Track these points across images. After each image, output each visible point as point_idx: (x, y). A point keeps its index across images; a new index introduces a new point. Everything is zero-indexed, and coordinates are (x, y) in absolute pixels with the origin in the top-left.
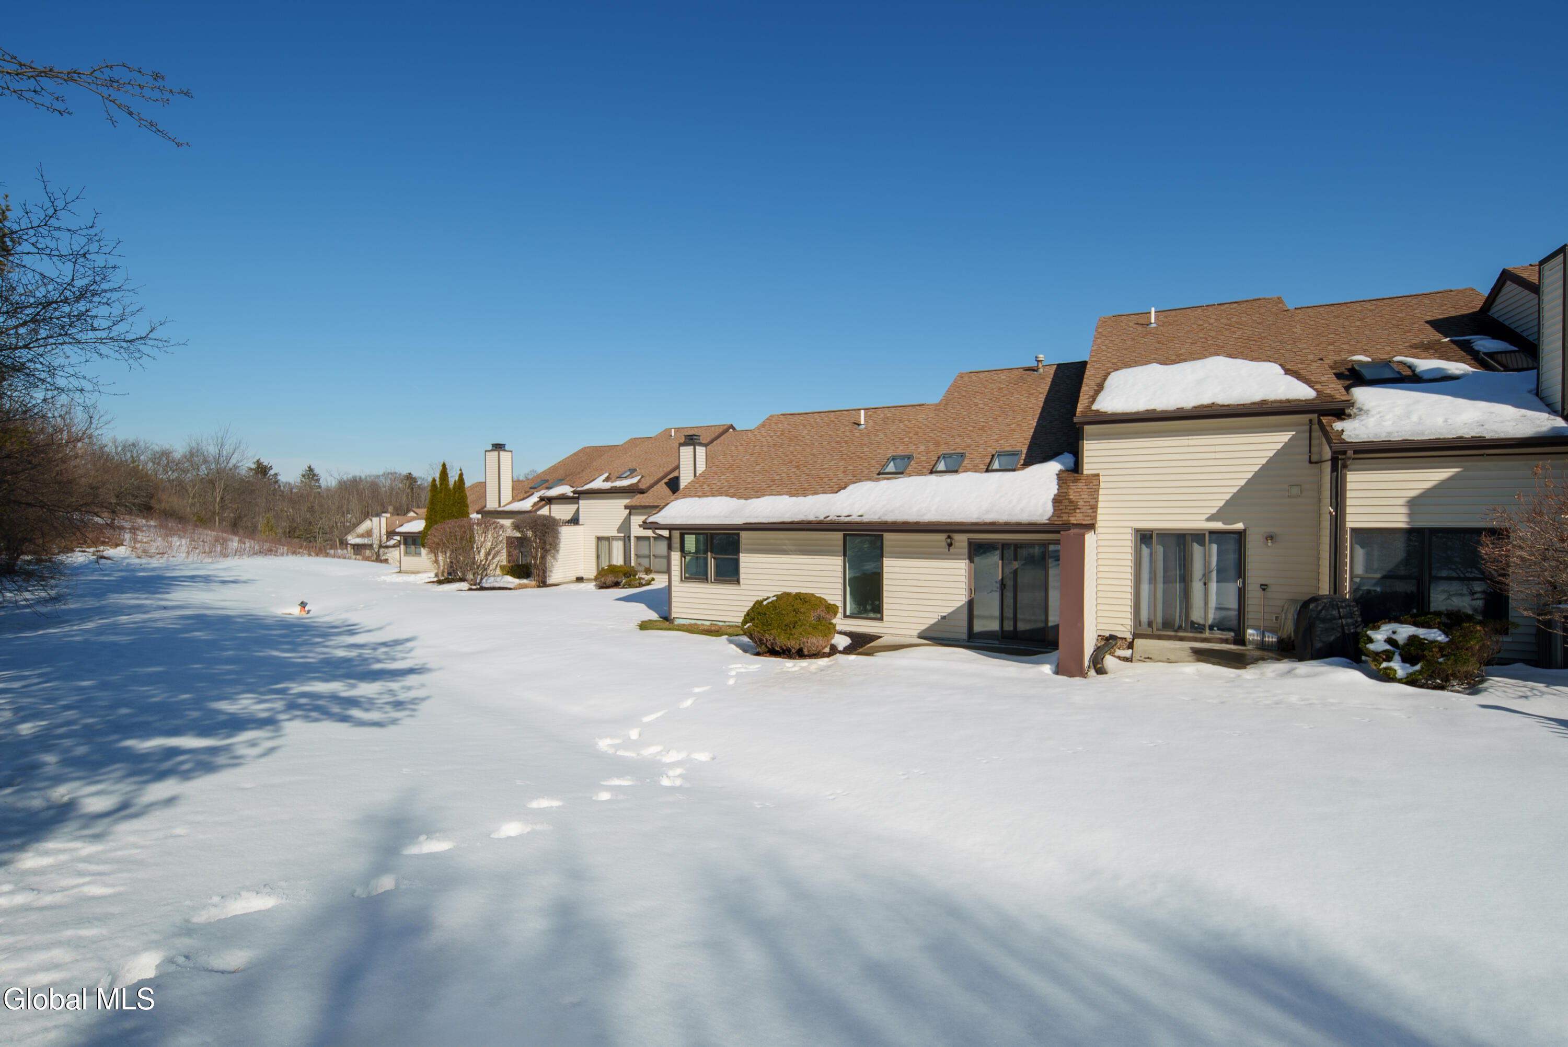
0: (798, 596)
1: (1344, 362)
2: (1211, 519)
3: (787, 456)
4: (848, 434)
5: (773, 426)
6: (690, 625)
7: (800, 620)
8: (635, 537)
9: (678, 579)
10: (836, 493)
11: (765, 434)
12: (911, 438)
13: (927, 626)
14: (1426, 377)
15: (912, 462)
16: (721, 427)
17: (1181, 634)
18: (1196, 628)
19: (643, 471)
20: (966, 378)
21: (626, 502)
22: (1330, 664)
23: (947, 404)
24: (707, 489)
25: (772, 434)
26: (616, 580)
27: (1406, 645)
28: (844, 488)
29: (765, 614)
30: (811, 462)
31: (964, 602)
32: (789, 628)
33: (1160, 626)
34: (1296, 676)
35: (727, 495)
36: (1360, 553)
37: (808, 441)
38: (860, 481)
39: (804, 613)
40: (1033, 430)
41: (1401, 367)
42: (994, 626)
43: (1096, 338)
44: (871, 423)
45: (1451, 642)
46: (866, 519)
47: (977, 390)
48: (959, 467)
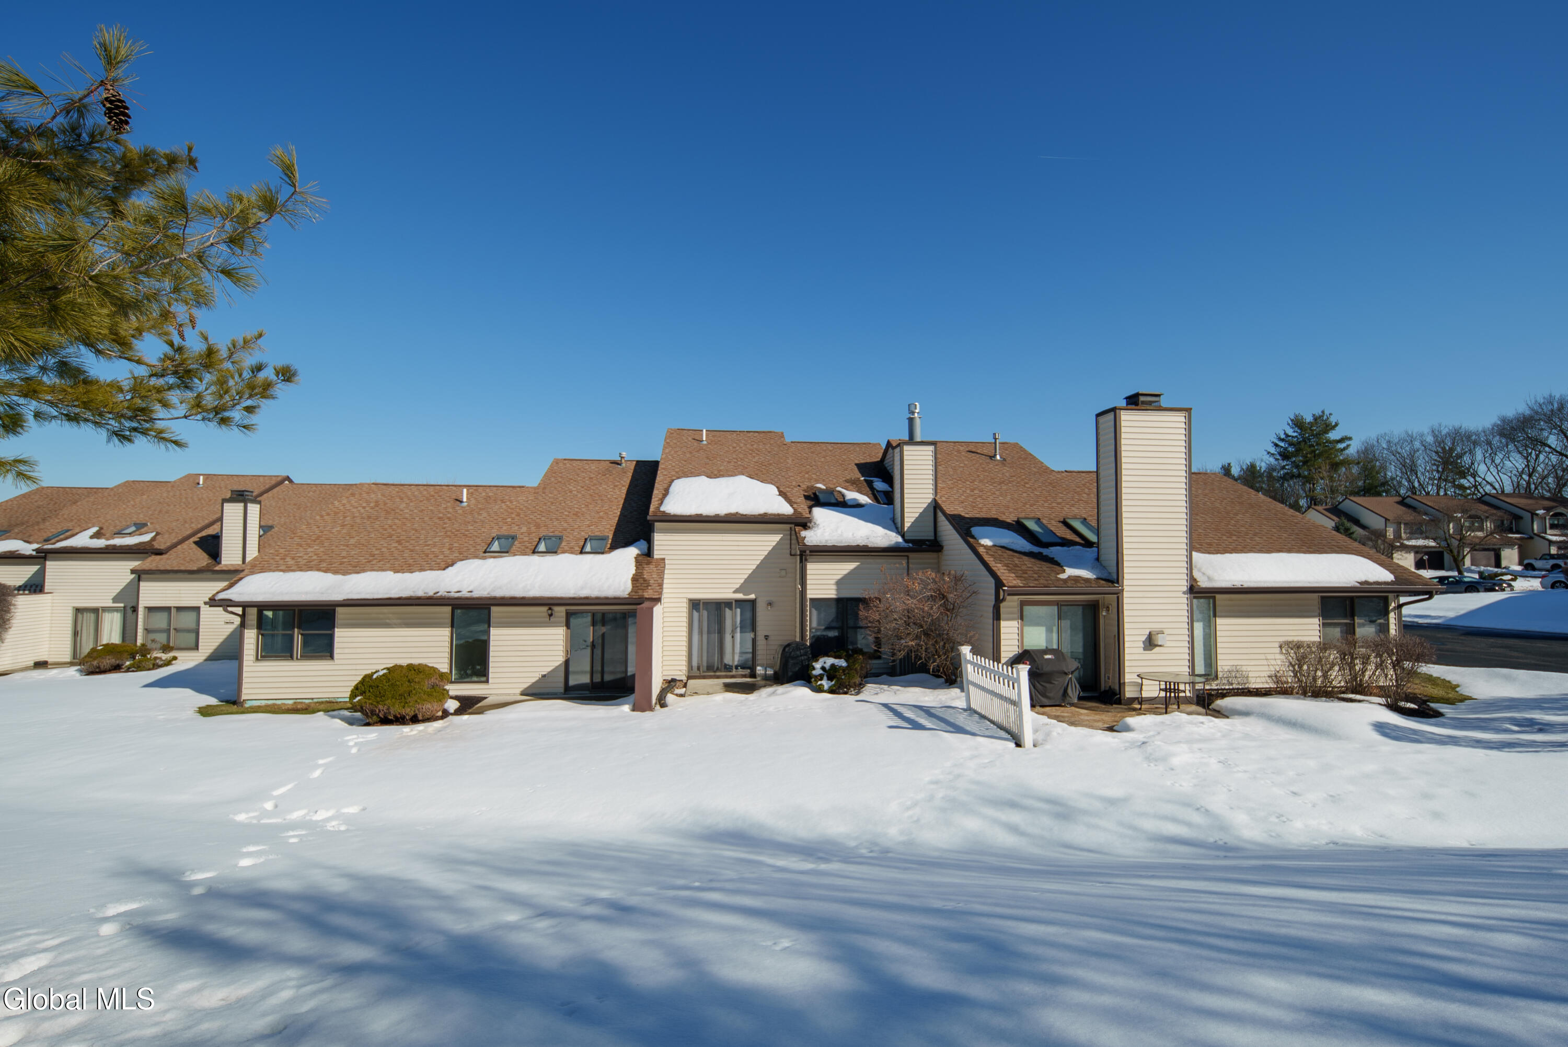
0: (411, 667)
1: (812, 487)
2: (735, 592)
3: (385, 530)
4: (451, 510)
5: (365, 495)
6: (267, 706)
7: (415, 689)
8: (146, 607)
9: (253, 658)
10: (444, 569)
11: (356, 504)
12: (513, 519)
13: (529, 684)
14: (850, 503)
15: (516, 542)
16: (274, 478)
17: (718, 674)
18: (727, 669)
19: (157, 526)
20: (561, 465)
21: (135, 564)
22: (795, 685)
23: (544, 488)
24: (290, 562)
25: (364, 505)
26: (117, 662)
27: (829, 670)
28: (452, 565)
29: (378, 687)
30: (413, 537)
31: (561, 662)
32: (403, 697)
33: (705, 668)
34: (777, 695)
35: (319, 570)
36: (815, 612)
37: (407, 515)
38: (467, 558)
39: (419, 682)
40: (617, 519)
41: (839, 495)
42: (585, 679)
43: (665, 448)
44: (473, 501)
45: (848, 666)
46: (476, 594)
47: (571, 477)
48: (558, 548)
